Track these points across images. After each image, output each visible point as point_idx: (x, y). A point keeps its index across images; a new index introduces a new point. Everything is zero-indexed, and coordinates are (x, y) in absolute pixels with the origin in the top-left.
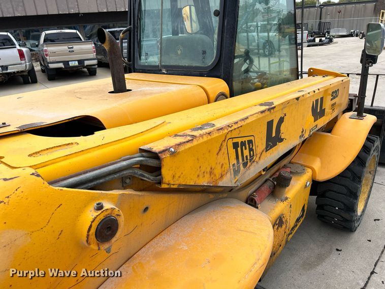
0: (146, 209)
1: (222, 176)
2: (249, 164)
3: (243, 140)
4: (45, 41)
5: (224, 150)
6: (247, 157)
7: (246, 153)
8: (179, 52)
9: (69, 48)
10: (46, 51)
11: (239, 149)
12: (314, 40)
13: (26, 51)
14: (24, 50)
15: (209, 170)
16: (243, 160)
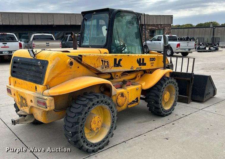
0: (78, 67)
1: (98, 67)
2: (107, 68)
3: (105, 60)
4: (34, 39)
5: (98, 60)
6: (106, 65)
7: (106, 64)
8: (96, 41)
9: (47, 44)
10: (34, 44)
11: (103, 62)
12: (205, 48)
13: (23, 44)
14: (22, 43)
15: (94, 63)
16: (105, 66)
